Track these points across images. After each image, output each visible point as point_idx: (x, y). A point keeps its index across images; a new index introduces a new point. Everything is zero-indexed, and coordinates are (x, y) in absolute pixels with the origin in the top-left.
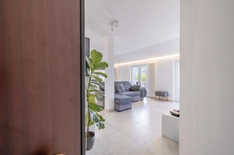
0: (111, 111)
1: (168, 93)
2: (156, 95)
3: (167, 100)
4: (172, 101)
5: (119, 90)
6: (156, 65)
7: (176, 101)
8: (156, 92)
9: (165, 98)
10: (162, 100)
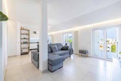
0: (44, 72)
1: (88, 51)
2: (80, 53)
3: (87, 56)
4: (91, 57)
5: (54, 50)
6: (79, 32)
7: (93, 57)
8: (79, 51)
9: (86, 55)
10: (84, 56)
